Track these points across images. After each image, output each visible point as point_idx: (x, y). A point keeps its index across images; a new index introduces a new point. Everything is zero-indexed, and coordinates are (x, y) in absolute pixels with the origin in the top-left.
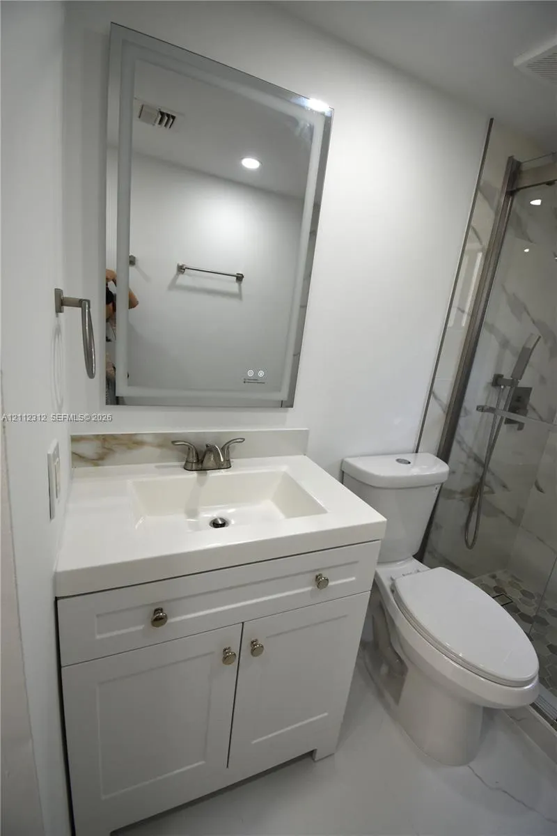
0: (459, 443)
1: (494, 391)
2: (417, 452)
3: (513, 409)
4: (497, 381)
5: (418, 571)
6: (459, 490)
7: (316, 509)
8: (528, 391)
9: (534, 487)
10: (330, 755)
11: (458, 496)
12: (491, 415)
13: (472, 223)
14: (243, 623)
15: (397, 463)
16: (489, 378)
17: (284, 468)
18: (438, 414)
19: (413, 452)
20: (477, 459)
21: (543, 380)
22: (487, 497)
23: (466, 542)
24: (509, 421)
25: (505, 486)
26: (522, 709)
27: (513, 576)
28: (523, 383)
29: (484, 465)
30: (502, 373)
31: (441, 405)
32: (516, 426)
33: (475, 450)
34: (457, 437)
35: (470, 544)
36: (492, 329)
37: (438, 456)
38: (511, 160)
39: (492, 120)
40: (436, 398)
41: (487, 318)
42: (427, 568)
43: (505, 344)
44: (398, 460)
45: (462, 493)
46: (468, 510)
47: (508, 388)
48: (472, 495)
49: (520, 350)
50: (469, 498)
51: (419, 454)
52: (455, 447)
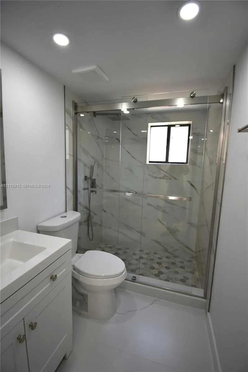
0: (79, 203)
1: (86, 182)
2: (66, 212)
3: (92, 187)
4: (86, 178)
5: (80, 257)
6: (83, 221)
7: (41, 250)
8: (95, 179)
9: (103, 211)
10: (72, 351)
11: (83, 223)
12: (87, 191)
13: (66, 123)
14: (23, 319)
15: (61, 218)
16: (83, 178)
17: (12, 240)
18: (70, 195)
19: (65, 212)
20: (86, 208)
21: (98, 175)
22: (92, 220)
23: (90, 239)
24: (92, 191)
25: (96, 214)
26: (123, 283)
27: (105, 244)
28: (93, 178)
29: (89, 209)
30: (86, 175)
31: (70, 191)
32: (94, 192)
33: (85, 205)
34: (78, 202)
35: (91, 239)
36: (81, 161)
37: (74, 210)
38: (73, 101)
39: (64, 86)
40: (68, 188)
41: (78, 157)
42: (82, 254)
43: (85, 165)
44: (61, 217)
45: (84, 222)
46: (87, 227)
47: (90, 180)
48: (87, 221)
49: (90, 167)
50: (87, 223)
51: (67, 212)
52: (79, 206)
